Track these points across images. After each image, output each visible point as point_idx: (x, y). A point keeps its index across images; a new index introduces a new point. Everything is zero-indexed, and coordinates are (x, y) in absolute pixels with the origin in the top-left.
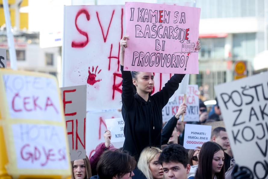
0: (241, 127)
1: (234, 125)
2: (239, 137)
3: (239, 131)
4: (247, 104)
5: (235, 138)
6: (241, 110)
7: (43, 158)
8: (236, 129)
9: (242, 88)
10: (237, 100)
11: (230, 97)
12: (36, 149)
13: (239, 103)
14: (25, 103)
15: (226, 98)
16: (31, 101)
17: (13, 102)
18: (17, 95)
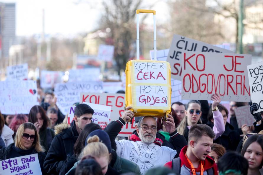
0: (256, 85)
1: (254, 84)
2: (255, 90)
3: (255, 86)
4: (261, 74)
5: (253, 90)
6: (258, 77)
7: (152, 102)
8: (254, 86)
9: (260, 66)
10: (257, 72)
11: (254, 71)
12: (148, 97)
13: (257, 74)
14: (144, 76)
15: (252, 71)
16: (149, 74)
17: (138, 75)
18: (141, 72)
